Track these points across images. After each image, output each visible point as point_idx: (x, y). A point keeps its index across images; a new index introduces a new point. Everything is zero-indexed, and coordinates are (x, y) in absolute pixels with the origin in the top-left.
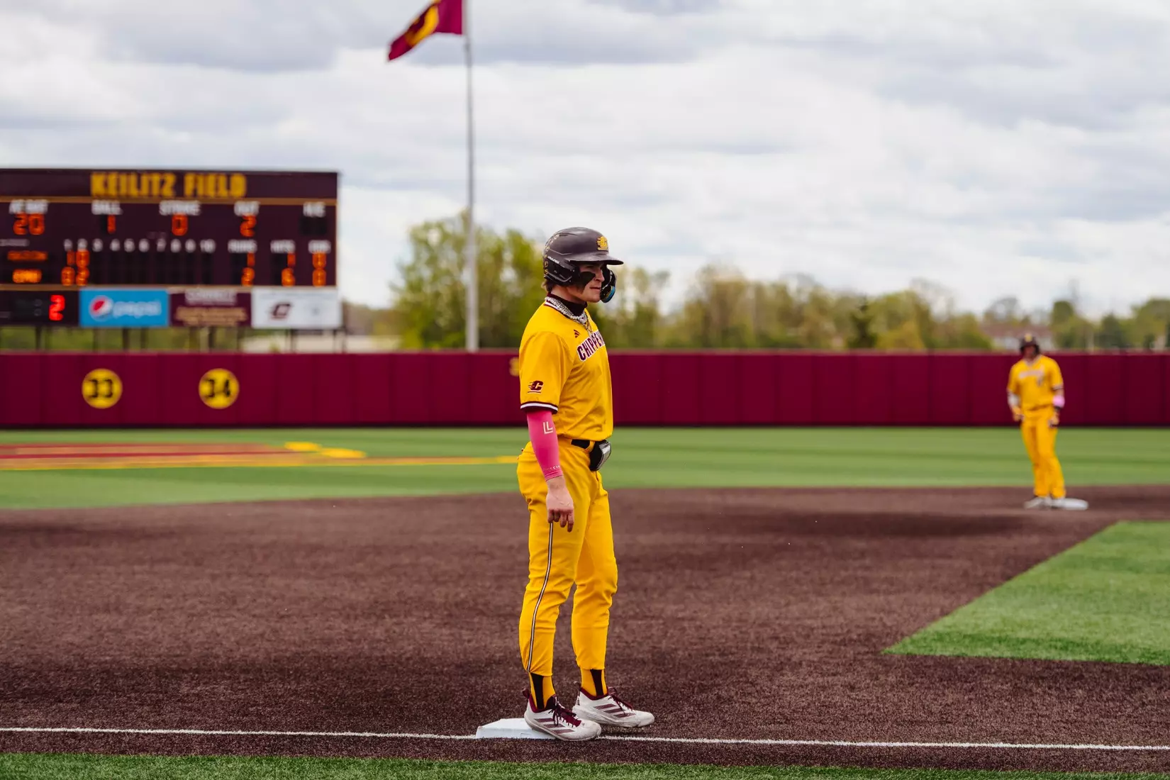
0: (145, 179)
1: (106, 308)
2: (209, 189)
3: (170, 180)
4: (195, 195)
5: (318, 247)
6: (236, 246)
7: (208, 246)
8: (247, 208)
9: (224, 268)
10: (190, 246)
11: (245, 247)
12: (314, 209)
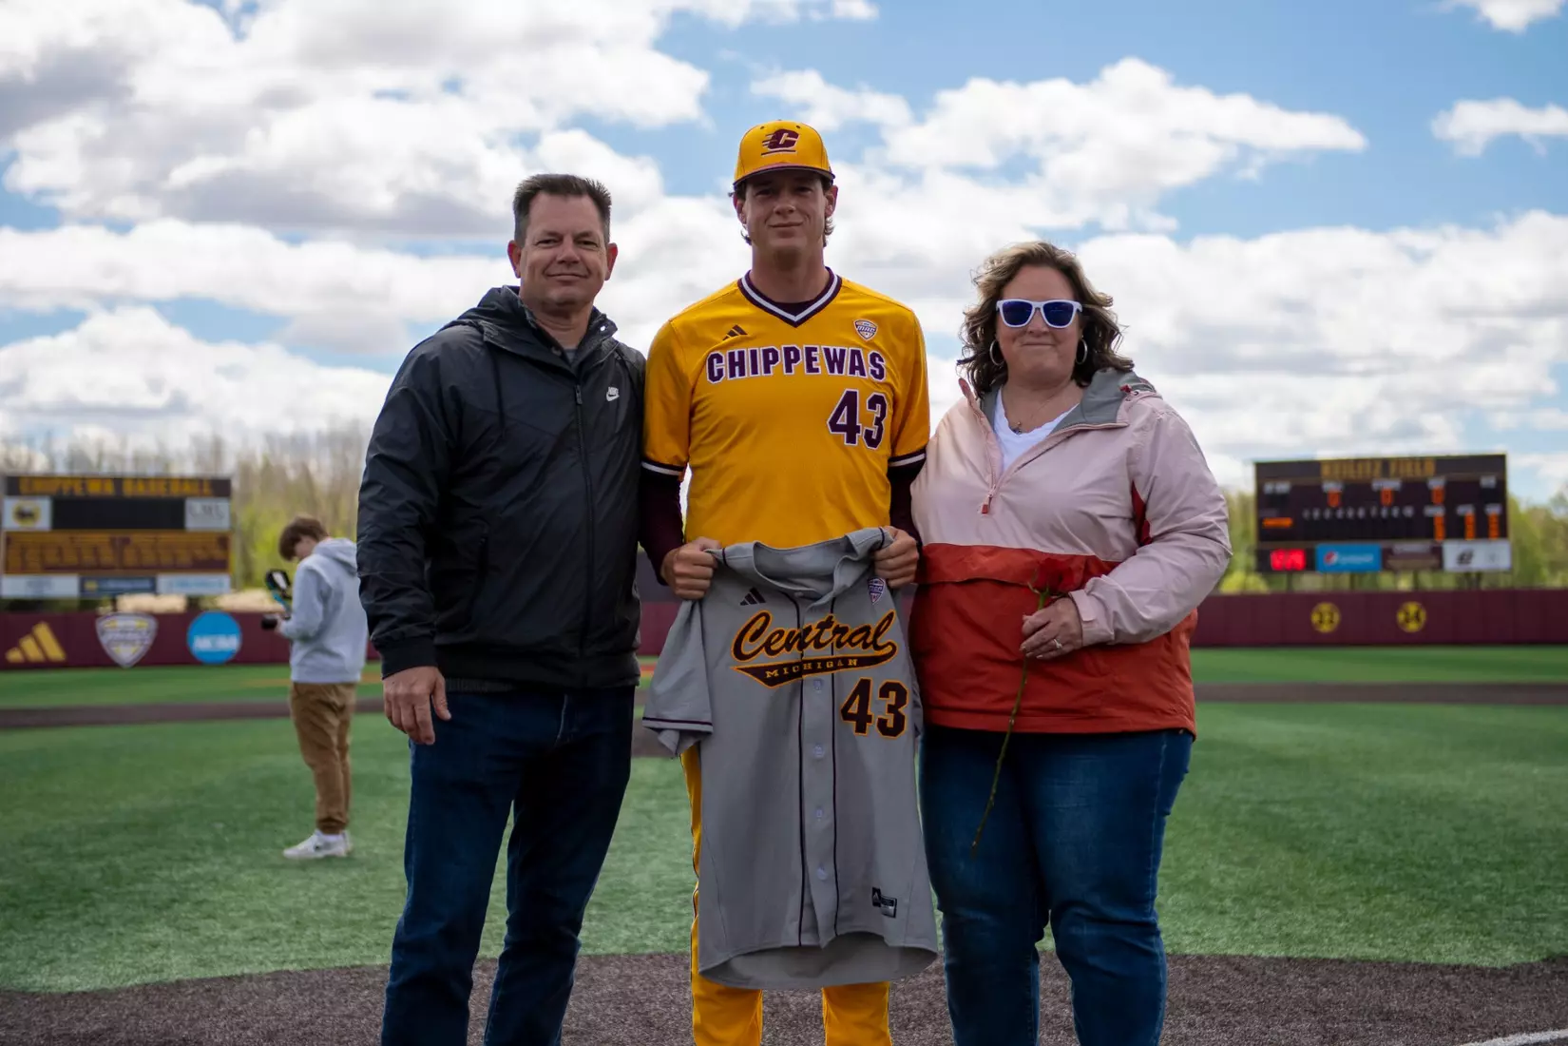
0: (1360, 466)
1: (1335, 558)
2: (1408, 472)
3: (1378, 466)
4: (1397, 475)
5: (1493, 510)
6: (1430, 511)
7: (1409, 511)
8: (1436, 484)
9: (1420, 528)
10: (1395, 512)
11: (1436, 512)
12: (1488, 482)
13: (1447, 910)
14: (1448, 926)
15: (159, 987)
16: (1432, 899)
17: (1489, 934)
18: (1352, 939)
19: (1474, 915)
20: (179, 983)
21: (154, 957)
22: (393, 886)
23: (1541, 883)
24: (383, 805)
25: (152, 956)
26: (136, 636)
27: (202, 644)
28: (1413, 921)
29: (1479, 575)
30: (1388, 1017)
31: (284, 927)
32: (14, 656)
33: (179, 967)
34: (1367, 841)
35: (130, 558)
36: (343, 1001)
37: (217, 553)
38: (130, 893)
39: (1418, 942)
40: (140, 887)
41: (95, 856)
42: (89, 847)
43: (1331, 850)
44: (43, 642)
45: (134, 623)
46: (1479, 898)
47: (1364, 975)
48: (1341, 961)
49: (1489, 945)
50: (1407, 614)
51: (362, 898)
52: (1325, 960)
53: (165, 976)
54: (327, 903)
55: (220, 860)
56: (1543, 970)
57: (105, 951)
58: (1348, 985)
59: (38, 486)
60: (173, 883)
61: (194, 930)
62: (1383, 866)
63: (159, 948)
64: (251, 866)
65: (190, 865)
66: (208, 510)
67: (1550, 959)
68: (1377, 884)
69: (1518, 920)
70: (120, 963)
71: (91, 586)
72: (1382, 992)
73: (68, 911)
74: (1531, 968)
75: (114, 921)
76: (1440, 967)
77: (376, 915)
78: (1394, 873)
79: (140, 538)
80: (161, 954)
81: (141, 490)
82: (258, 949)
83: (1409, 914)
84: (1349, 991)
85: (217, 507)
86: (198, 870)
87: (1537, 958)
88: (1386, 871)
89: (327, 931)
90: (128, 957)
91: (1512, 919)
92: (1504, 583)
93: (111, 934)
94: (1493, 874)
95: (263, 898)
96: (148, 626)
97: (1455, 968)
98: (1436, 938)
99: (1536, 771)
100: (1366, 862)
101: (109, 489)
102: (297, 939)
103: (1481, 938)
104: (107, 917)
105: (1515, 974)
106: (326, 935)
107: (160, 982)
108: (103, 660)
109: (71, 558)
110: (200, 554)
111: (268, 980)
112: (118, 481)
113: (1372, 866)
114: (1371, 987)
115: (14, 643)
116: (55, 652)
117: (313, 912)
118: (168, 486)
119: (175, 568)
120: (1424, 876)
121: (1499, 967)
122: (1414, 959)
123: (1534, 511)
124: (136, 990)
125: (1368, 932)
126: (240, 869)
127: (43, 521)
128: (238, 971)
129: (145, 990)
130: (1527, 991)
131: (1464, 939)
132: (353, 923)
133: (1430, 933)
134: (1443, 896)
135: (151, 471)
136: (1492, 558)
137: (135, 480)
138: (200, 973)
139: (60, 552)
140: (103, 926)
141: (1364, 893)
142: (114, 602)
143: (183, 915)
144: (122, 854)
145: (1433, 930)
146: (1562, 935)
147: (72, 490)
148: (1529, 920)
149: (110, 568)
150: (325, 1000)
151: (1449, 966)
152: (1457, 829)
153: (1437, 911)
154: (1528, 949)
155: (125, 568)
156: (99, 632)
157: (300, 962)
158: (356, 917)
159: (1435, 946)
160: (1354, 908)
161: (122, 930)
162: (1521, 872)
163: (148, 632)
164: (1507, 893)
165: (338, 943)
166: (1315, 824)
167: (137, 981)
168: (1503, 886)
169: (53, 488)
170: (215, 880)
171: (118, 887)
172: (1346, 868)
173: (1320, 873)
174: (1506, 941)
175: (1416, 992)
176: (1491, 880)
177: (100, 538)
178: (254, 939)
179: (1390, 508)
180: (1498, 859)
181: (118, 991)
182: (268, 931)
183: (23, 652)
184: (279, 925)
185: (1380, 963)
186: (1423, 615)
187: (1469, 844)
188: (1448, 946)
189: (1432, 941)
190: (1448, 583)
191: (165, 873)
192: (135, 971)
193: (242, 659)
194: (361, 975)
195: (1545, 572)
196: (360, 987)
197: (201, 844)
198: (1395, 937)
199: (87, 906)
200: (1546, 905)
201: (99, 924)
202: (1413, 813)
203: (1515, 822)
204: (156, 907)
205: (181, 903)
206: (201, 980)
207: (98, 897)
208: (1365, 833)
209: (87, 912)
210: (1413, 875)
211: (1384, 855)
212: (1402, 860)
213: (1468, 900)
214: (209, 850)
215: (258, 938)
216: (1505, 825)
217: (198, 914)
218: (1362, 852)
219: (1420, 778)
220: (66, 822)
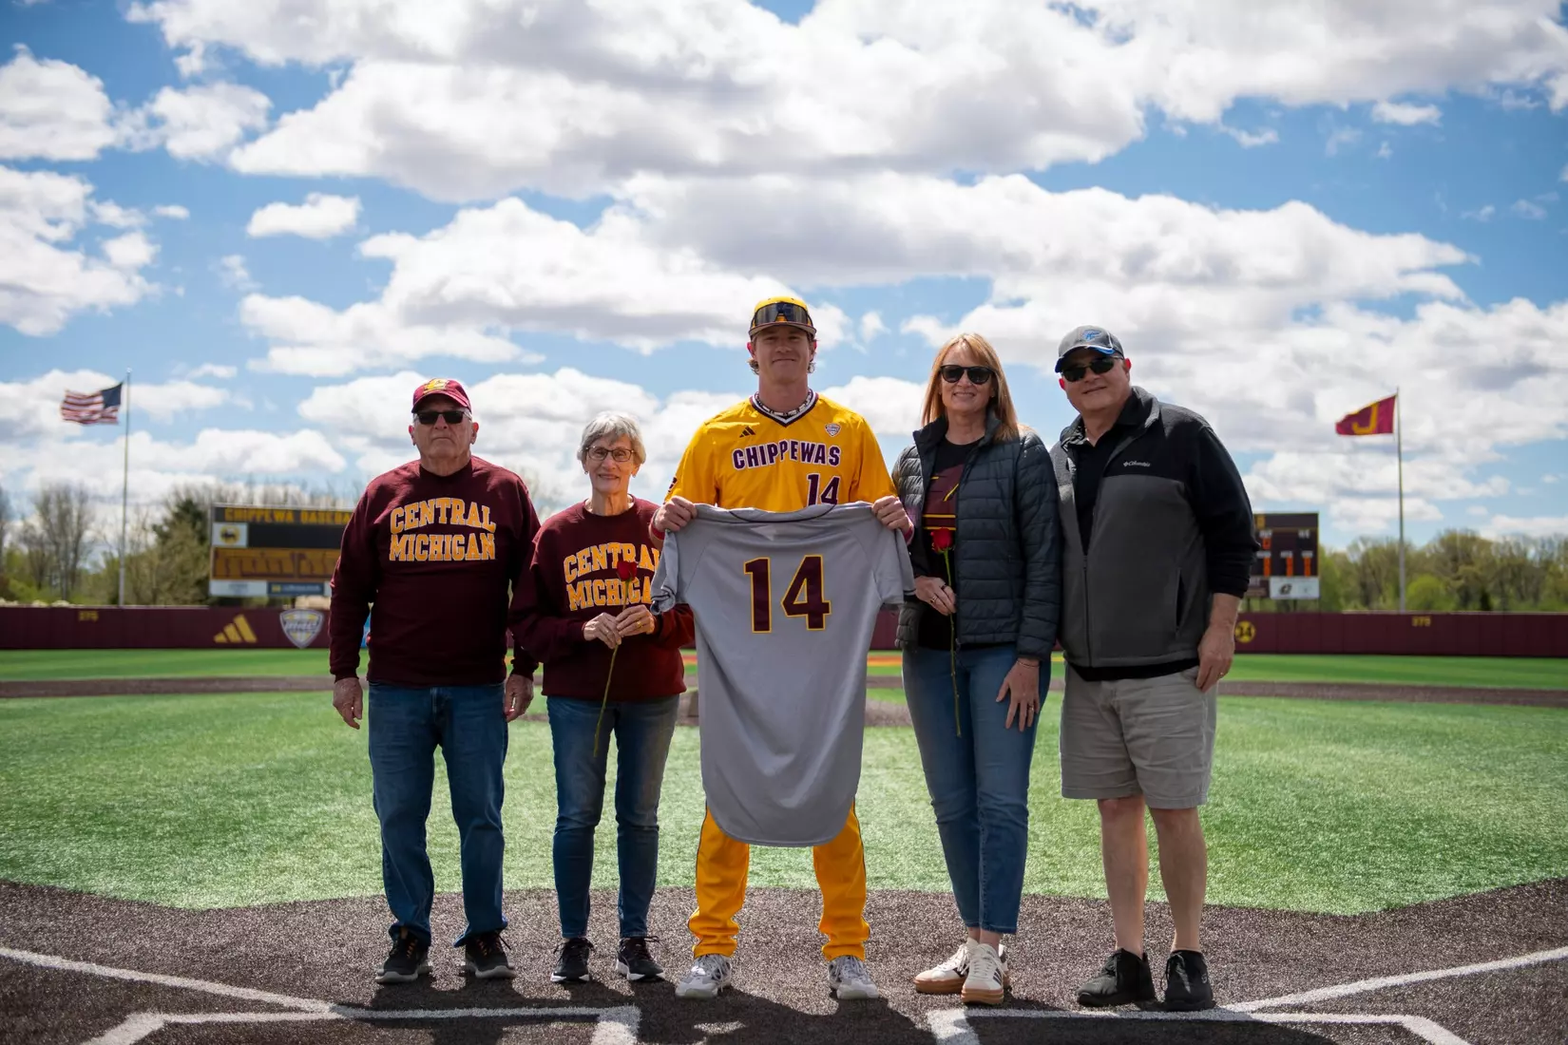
5: (1307, 555)
8: (1265, 534)
12: (1304, 533)
13: (1301, 865)
14: (1303, 878)
15: (279, 907)
16: (1287, 856)
17: (1337, 887)
19: (1323, 870)
20: (296, 903)
21: (280, 880)
23: (1371, 844)
26: (309, 626)
28: (1275, 874)
29: (1295, 601)
30: (1266, 958)
32: (220, 638)
33: (300, 890)
35: (305, 568)
38: (271, 825)
39: (1282, 892)
40: (279, 821)
42: (247, 788)
44: (241, 628)
45: (307, 616)
46: (1324, 855)
47: (1241, 920)
48: (1222, 907)
49: (1338, 895)
50: (1241, 630)
53: (286, 897)
57: (242, 875)
59: (239, 516)
60: (306, 819)
61: (315, 859)
62: (1245, 827)
63: (286, 873)
65: (321, 804)
67: (1391, 909)
68: (1242, 841)
70: (253, 885)
71: (277, 589)
72: (1258, 935)
73: (222, 840)
74: (1374, 917)
75: (254, 849)
76: (1302, 914)
78: (1254, 833)
79: (313, 554)
80: (286, 878)
81: (313, 520)
82: (362, 876)
83: (1271, 867)
86: (326, 808)
87: (1378, 908)
88: (1248, 831)
90: (260, 880)
91: (1354, 874)
92: (1312, 608)
93: (250, 860)
94: (1333, 835)
96: (318, 618)
97: (1314, 916)
98: (1295, 888)
99: (1352, 752)
101: (290, 519)
103: (1331, 889)
104: (249, 846)
105: (1364, 921)
107: (282, 903)
108: (284, 642)
109: (262, 568)
112: (297, 513)
113: (1237, 826)
114: (1249, 930)
115: (220, 630)
116: (250, 636)
118: (333, 518)
120: (1279, 836)
121: (1349, 915)
123: (1335, 555)
124: (261, 908)
125: (1240, 882)
127: (242, 541)
128: (344, 895)
129: (267, 908)
130: (1375, 937)
131: (1318, 890)
132: (441, 855)
133: (1288, 886)
134: (1296, 853)
136: (1306, 589)
137: (310, 513)
138: (316, 895)
139: (254, 564)
140: (245, 853)
142: (293, 601)
143: (310, 845)
144: (271, 794)
145: (1292, 882)
146: (1395, 889)
147: (263, 519)
148: (1366, 875)
149: (290, 576)
151: (1309, 913)
153: (1292, 866)
154: (1371, 900)
155: (300, 576)
156: (282, 622)
158: (445, 850)
159: (1295, 895)
161: (259, 856)
162: (1355, 834)
163: (316, 623)
164: (1345, 851)
167: (263, 901)
169: (250, 517)
170: (338, 817)
171: (263, 820)
172: (1217, 828)
174: (1350, 892)
175: (1285, 936)
176: (1332, 840)
177: (283, 554)
180: (1334, 823)
181: (248, 908)
183: (226, 636)
185: (1253, 909)
186: (1253, 631)
187: (1310, 811)
189: (1293, 891)
190: (1271, 607)
191: (300, 810)
192: (263, 893)
195: (1342, 601)
197: (333, 787)
198: (1262, 888)
199: (236, 836)
200: (1379, 861)
201: (242, 851)
202: (1263, 784)
203: (1343, 792)
204: (289, 838)
205: (309, 834)
206: (313, 902)
207: (246, 828)
208: (1228, 799)
209: (236, 841)
210: (1271, 835)
211: (1246, 818)
212: (1260, 822)
213: (1317, 856)
214: (338, 793)
215: (365, 866)
216: (1336, 795)
217: (320, 845)
218: (1228, 815)
219: (1265, 755)
220: (233, 767)
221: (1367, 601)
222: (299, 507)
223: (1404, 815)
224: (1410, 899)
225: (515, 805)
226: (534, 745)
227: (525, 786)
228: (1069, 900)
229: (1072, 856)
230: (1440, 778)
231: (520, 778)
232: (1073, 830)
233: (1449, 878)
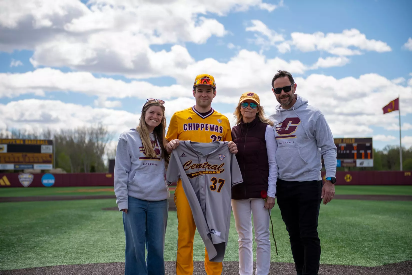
0: (336, 140)
2: (348, 142)
3: (341, 140)
4: (345, 142)
5: (369, 152)
6: (353, 152)
7: (348, 152)
8: (355, 145)
9: (351, 156)
10: (345, 152)
11: (355, 152)
12: (368, 144)
13: (358, 252)
14: (359, 256)
15: (30, 269)
16: (355, 249)
17: (369, 258)
18: (335, 259)
19: (365, 253)
20: (35, 268)
22: (91, 244)
23: (382, 245)
24: (89, 223)
25: (29, 261)
26: (28, 180)
27: (45, 182)
28: (350, 255)
29: (365, 168)
31: (63, 254)
33: (36, 264)
34: (338, 234)
35: (27, 159)
36: (77, 273)
37: (49, 159)
38: (24, 244)
39: (351, 260)
40: (27, 243)
41: (16, 235)
42: (14, 233)
43: (329, 236)
44: (5, 181)
45: (28, 176)
46: (366, 249)
47: (338, 269)
48: (332, 265)
49: (369, 261)
50: (347, 177)
51: (83, 246)
52: (328, 265)
53: (32, 266)
54: (74, 248)
55: (48, 236)
56: (383, 268)
57: (17, 259)
58: (334, 271)
59: (4, 141)
60: (35, 242)
61: (40, 255)
62: (342, 241)
63: (31, 259)
64: (55, 238)
65: (40, 237)
66: (47, 148)
67: (385, 265)
68: (341, 245)
69: (377, 255)
70: (21, 262)
71: (17, 167)
72: (342, 273)
73: (8, 249)
74: (380, 267)
75: (19, 251)
76: (357, 267)
77: (87, 251)
78: (345, 242)
79: (30, 155)
80: (31, 260)
81: (30, 143)
82: (56, 259)
83: (349, 253)
84: (334, 273)
85: (49, 147)
86: (42, 239)
87: (382, 265)
88: (343, 242)
89: (74, 255)
90: (23, 261)
91: (375, 254)
93: (19, 255)
94: (370, 243)
95: (58, 246)
96: (32, 176)
97: (361, 267)
98: (356, 259)
99: (380, 217)
100: (338, 239)
101: (22, 142)
102: (66, 257)
103: (367, 259)
104: (18, 251)
105: (377, 268)
106: (74, 256)
107: (31, 268)
108: (20, 185)
109: (12, 159)
110: (45, 159)
111: (58, 267)
112: (24, 141)
113: (339, 241)
114: (340, 272)
116: (8, 183)
117: (70, 250)
118: (37, 142)
119: (38, 162)
120: (353, 243)
121: (372, 267)
122: (350, 264)
124: (24, 269)
125: (339, 258)
126: (52, 239)
127: (5, 150)
128: (51, 265)
129: (26, 269)
130: (379, 273)
131: (363, 259)
132: (80, 253)
133: (354, 258)
134: (357, 249)
135: (32, 138)
136: (368, 163)
137: (28, 140)
138: (41, 265)
139: (9, 158)
140: (16, 253)
141: (338, 247)
142: (23, 171)
143: (37, 250)
144: (22, 234)
145: (355, 257)
146: (388, 259)
147: (12, 143)
148: (379, 255)
149: (22, 162)
150: (73, 273)
151: (359, 266)
152: (361, 232)
153: (356, 252)
154: (379, 262)
155: (25, 162)
156: (19, 178)
157: (67, 263)
158: (82, 251)
159: (356, 261)
160: (335, 251)
161: (21, 254)
162: (377, 242)
163: (31, 178)
164: (373, 248)
165: (76, 258)
166: (325, 230)
168: (372, 246)
169: (8, 142)
170: (46, 241)
171: (21, 243)
172: (333, 241)
173: (326, 242)
174: (374, 260)
175: (351, 273)
176: (370, 244)
177: (19, 155)
178: (55, 257)
179: (343, 151)
180: (371, 239)
181: (20, 270)
182: (59, 254)
184: (62, 253)
185: (342, 265)
186: (351, 178)
187: (364, 235)
188: (359, 261)
189: (355, 260)
190: (357, 170)
191: (33, 240)
192: (24, 265)
193: (55, 185)
194: (82, 266)
196: (82, 269)
197: (43, 232)
198: (346, 259)
199: (13, 248)
200: (383, 251)
201: (16, 252)
202: (349, 227)
203: (375, 230)
204: (30, 248)
205: (37, 247)
206: (41, 267)
207: (16, 245)
208: (337, 232)
209: (13, 249)
210: (350, 243)
211: (342, 238)
212: (347, 239)
213: (364, 249)
214: (45, 234)
215: (56, 256)
216: (373, 230)
217: (41, 250)
218: (337, 237)
219: (351, 219)
220: (8, 226)
221: (390, 167)
222: (24, 138)
223: (394, 237)
224: (392, 262)
225: (104, 237)
226: (109, 218)
227: (107, 231)
228: (284, 264)
229: (286, 250)
230: (407, 225)
231: (105, 229)
232: (286, 242)
233: (405, 255)
